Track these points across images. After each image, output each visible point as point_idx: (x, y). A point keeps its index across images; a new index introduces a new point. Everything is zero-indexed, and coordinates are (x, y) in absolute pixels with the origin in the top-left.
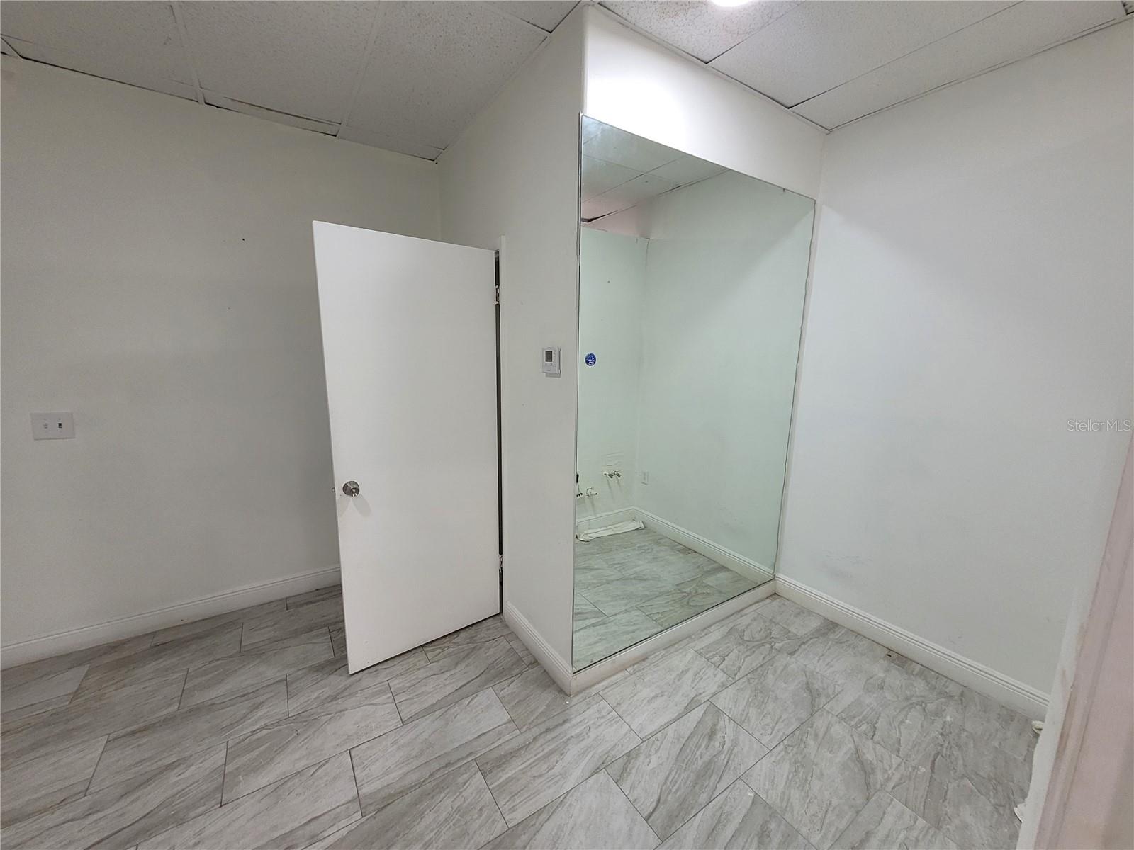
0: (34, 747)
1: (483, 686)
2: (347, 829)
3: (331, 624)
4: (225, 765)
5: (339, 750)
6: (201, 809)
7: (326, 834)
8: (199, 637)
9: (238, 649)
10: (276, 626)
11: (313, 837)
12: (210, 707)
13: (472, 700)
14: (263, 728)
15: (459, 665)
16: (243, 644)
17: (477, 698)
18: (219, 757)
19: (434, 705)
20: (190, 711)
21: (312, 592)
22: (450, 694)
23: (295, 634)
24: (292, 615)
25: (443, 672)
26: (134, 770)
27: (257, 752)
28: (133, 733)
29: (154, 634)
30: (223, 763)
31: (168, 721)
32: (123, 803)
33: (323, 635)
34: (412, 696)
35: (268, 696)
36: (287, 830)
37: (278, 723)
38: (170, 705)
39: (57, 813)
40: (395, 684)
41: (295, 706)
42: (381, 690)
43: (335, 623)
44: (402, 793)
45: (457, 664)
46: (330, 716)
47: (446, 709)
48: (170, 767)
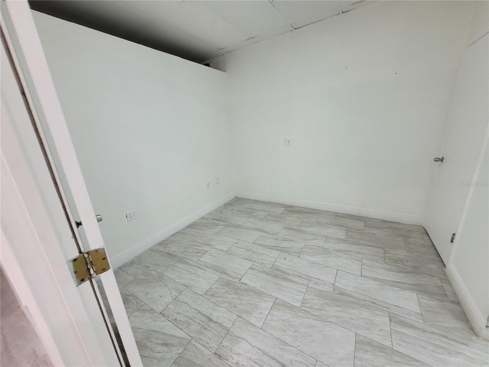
0: (273, 220)
1: (409, 289)
2: (327, 290)
3: (348, 228)
4: (303, 248)
5: (334, 267)
6: (294, 254)
7: (321, 286)
8: (308, 213)
9: (317, 221)
10: (330, 220)
11: (316, 283)
12: (304, 232)
13: (399, 290)
14: (315, 246)
15: (400, 273)
16: (319, 220)
17: (404, 292)
18: (302, 245)
19: (379, 279)
20: (300, 230)
21: (346, 214)
22: (388, 280)
23: (335, 225)
24: (336, 219)
25: (390, 271)
26: (285, 236)
27: (311, 251)
28: (288, 228)
29: (299, 207)
30: (303, 247)
31: (295, 230)
32: (281, 241)
33: (345, 230)
34: (370, 269)
35: (320, 238)
36: (311, 275)
37: (319, 247)
38: (296, 226)
39: (272, 236)
40: (364, 261)
41: (326, 246)
42: (357, 259)
43: (350, 228)
44: (350, 296)
45: (400, 272)
46: (335, 255)
47: (383, 284)
48: (292, 240)
